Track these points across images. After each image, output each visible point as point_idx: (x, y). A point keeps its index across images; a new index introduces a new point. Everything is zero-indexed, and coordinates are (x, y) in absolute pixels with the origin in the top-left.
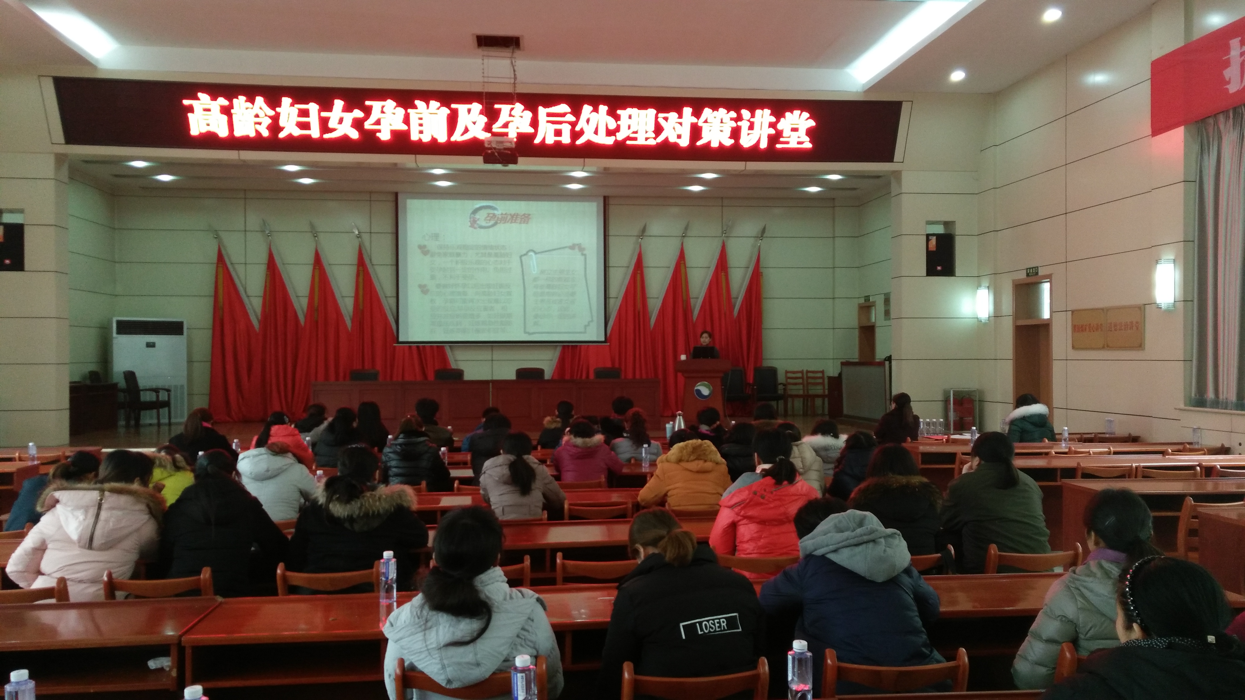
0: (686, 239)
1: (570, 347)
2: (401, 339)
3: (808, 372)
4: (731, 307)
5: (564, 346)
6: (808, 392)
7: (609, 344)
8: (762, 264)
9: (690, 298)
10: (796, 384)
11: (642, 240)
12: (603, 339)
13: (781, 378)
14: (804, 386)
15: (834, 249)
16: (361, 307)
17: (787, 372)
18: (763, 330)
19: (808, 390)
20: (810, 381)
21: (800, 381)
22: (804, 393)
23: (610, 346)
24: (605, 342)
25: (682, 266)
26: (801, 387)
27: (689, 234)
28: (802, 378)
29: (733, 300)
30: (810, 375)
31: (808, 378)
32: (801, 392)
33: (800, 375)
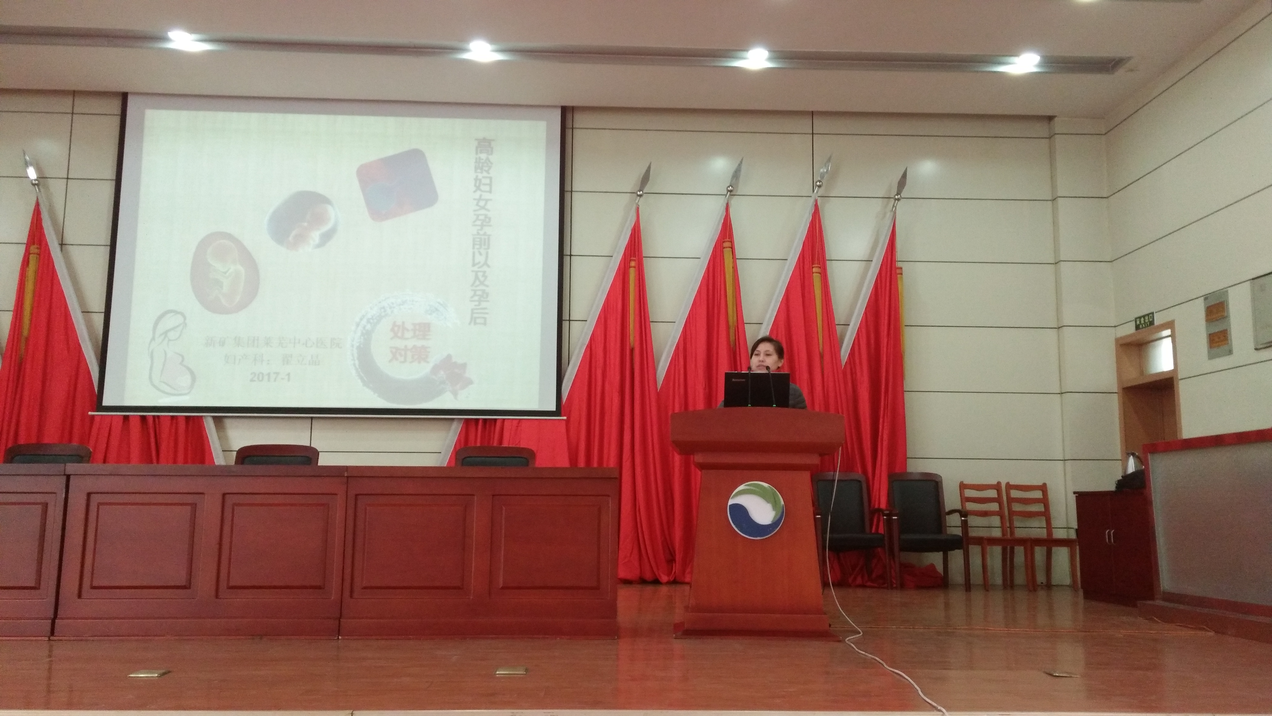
0: (734, 202)
1: (480, 422)
2: (107, 401)
3: (1009, 487)
4: (834, 343)
5: (467, 420)
6: (1012, 533)
7: (565, 418)
8: (900, 254)
9: (743, 324)
10: (985, 514)
11: (641, 199)
12: (553, 407)
13: (951, 499)
14: (1002, 518)
15: (1055, 223)
16: (25, 332)
17: (963, 486)
18: (906, 394)
19: (1012, 528)
20: (1017, 507)
21: (994, 507)
22: (1004, 534)
23: (567, 421)
24: (557, 413)
25: (727, 253)
26: (996, 521)
27: (741, 190)
28: (998, 500)
29: (839, 328)
30: (1015, 494)
31: (1011, 500)
32: (997, 533)
33: (993, 494)
